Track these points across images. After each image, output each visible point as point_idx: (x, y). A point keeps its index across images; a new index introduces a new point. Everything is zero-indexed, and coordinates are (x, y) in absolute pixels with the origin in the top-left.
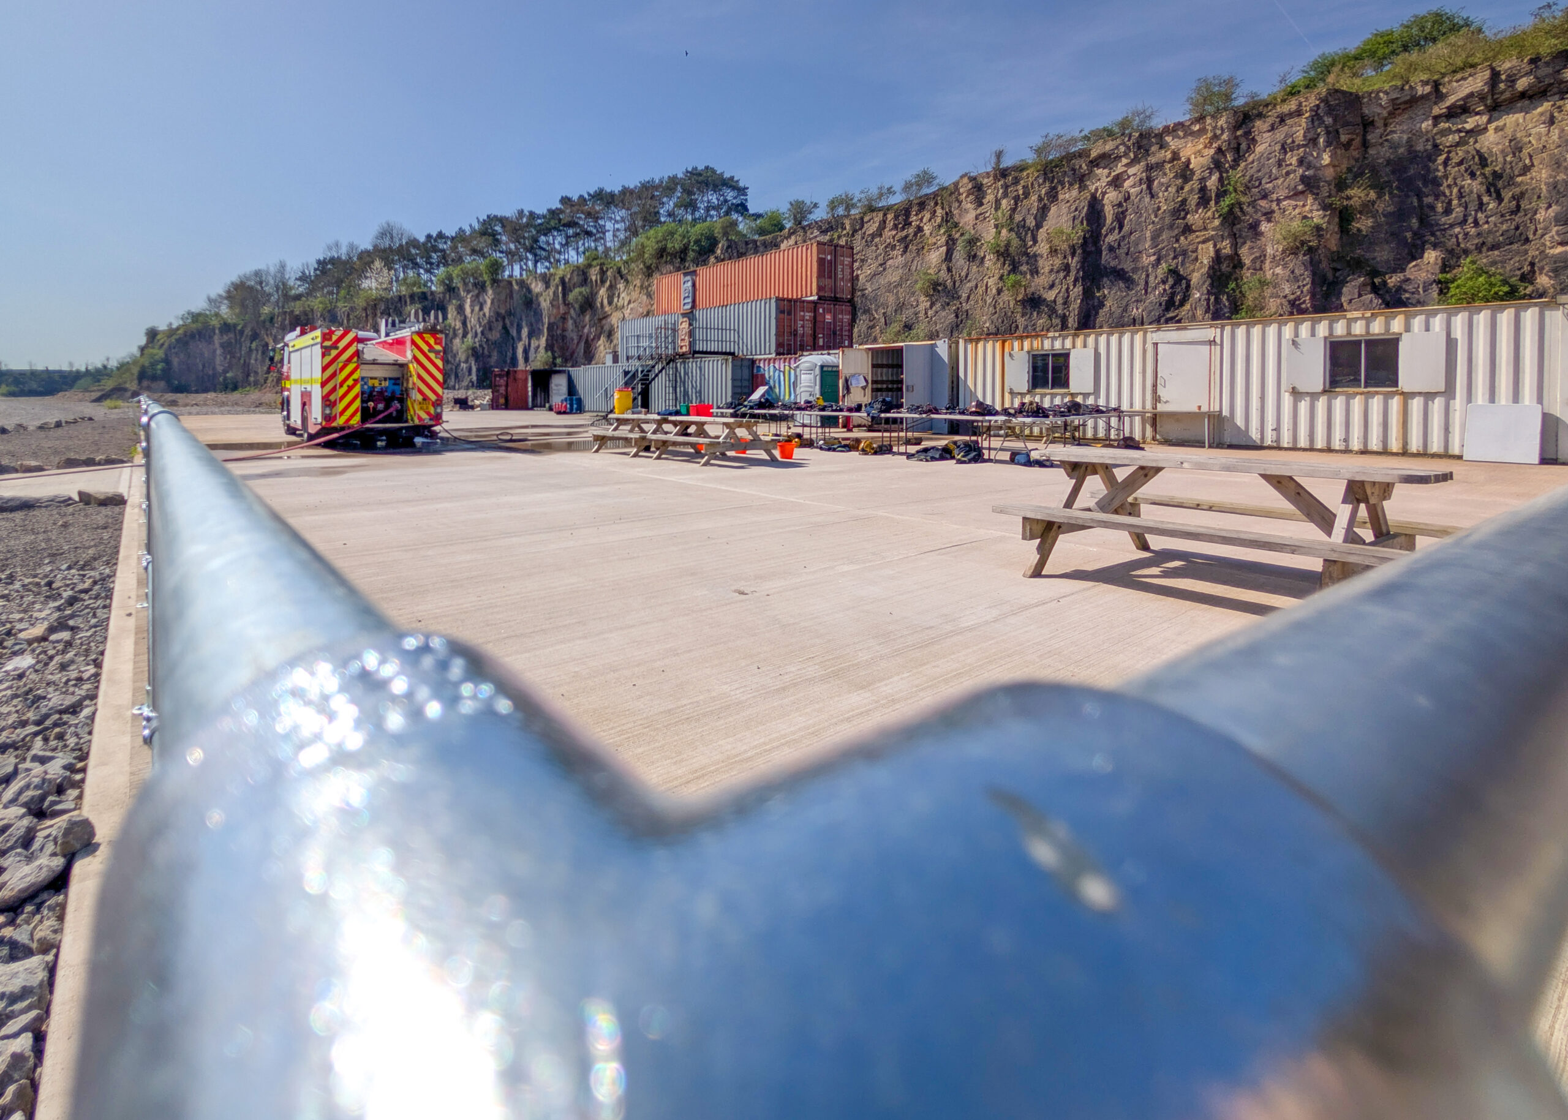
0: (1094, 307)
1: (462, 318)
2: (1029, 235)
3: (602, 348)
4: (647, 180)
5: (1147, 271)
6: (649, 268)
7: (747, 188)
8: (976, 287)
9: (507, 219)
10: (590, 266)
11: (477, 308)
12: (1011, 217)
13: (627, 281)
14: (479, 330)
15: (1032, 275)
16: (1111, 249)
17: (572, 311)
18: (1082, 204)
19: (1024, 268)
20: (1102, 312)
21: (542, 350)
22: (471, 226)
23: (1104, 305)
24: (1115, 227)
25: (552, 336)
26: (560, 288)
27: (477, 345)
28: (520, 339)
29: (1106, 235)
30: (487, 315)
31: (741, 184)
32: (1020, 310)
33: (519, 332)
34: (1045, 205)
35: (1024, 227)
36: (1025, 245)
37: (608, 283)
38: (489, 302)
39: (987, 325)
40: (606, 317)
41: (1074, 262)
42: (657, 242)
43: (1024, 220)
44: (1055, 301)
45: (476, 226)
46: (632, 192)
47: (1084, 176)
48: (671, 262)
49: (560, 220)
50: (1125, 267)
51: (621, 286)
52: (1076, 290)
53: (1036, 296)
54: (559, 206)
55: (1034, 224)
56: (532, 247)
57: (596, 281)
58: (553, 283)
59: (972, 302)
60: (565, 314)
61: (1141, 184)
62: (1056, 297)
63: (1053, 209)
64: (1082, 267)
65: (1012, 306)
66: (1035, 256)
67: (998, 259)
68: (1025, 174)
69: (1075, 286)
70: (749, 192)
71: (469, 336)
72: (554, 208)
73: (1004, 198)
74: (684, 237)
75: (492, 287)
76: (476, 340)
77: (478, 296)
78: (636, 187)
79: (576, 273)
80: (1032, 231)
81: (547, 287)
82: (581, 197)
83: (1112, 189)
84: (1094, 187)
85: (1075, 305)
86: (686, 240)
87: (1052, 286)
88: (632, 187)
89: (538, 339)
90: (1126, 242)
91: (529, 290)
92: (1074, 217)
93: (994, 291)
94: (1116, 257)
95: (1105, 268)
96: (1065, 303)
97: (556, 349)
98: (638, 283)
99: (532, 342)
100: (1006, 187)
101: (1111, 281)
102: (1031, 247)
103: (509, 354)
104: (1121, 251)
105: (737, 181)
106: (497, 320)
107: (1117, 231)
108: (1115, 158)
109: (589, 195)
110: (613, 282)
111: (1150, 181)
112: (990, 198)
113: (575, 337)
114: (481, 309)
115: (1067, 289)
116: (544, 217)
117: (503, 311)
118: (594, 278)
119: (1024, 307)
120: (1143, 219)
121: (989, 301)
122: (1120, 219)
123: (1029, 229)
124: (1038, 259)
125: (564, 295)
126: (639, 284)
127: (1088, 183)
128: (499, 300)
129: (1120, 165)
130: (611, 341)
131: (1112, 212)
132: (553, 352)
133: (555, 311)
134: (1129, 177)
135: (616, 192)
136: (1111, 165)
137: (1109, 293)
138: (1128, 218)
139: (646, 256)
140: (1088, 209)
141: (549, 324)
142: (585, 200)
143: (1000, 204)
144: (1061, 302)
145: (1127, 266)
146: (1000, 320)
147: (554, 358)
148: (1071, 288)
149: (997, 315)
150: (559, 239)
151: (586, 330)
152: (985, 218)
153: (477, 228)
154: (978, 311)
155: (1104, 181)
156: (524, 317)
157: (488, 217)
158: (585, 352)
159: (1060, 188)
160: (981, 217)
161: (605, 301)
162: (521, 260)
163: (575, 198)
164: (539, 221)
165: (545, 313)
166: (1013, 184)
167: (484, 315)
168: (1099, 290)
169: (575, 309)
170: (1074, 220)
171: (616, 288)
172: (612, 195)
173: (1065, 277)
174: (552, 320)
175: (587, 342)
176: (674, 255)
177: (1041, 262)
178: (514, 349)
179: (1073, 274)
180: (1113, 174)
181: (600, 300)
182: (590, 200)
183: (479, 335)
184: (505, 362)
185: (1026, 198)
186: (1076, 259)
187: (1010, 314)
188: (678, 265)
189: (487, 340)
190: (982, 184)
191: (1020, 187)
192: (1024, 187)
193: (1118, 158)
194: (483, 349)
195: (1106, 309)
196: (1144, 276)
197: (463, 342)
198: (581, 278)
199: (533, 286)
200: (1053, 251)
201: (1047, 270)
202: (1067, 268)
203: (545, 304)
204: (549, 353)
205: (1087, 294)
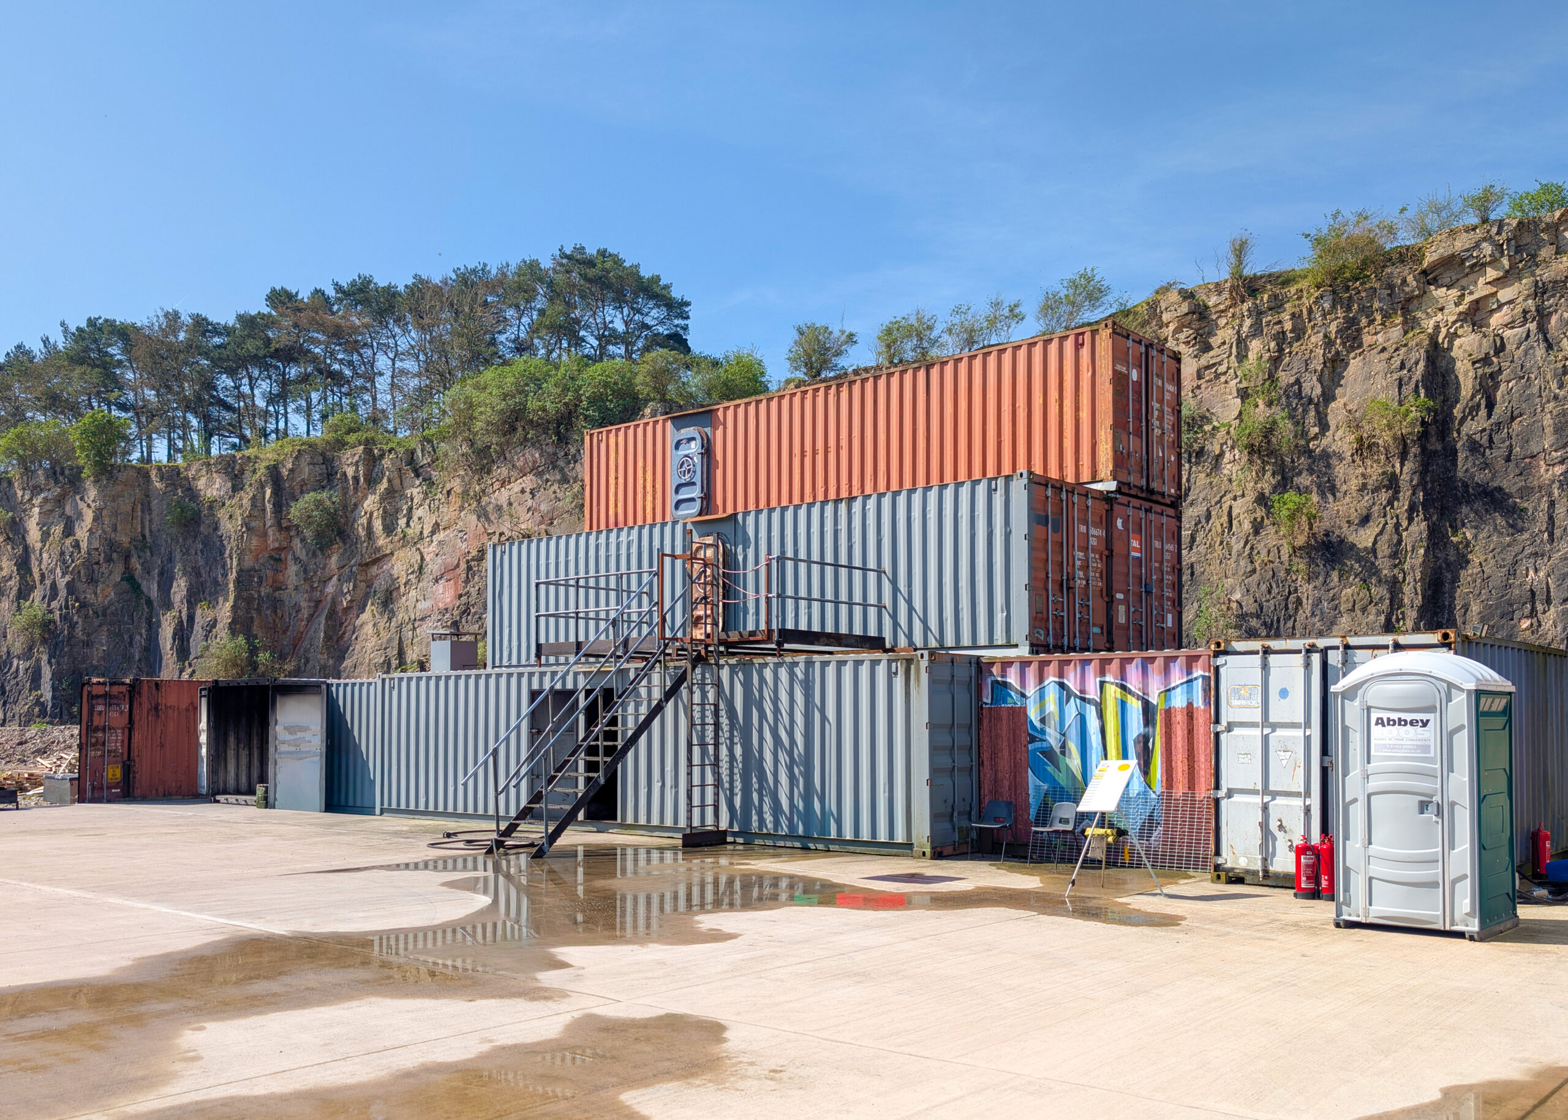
0: (1448, 565)
1: (20, 550)
2: (1312, 413)
3: (369, 629)
4: (470, 266)
5: (1550, 494)
6: (483, 452)
7: (688, 304)
8: (1208, 517)
9: (137, 330)
10: (340, 444)
11: (57, 530)
12: (1272, 377)
13: (430, 482)
14: (62, 583)
15: (1322, 494)
16: (1474, 447)
17: (297, 544)
18: (1414, 356)
19: (1304, 480)
20: (1465, 575)
21: (222, 630)
22: (46, 341)
23: (1468, 562)
24: (1479, 405)
25: (249, 601)
26: (268, 492)
27: (57, 615)
28: (168, 605)
29: (1462, 422)
30: (84, 545)
31: (676, 294)
32: (1302, 566)
33: (166, 585)
34: (1338, 353)
35: (1299, 395)
36: (1304, 434)
37: (384, 485)
38: (89, 516)
39: (1237, 596)
40: (379, 559)
41: (1407, 472)
42: (505, 397)
43: (1298, 382)
44: (1374, 551)
45: (60, 341)
46: (437, 291)
47: (1409, 300)
48: (536, 444)
49: (268, 341)
50: (1505, 484)
51: (415, 491)
52: (1413, 528)
53: (1334, 539)
54: (266, 310)
55: (1318, 390)
56: (199, 399)
57: (356, 479)
58: (250, 480)
59: (1202, 548)
60: (280, 549)
61: (1525, 320)
62: (1375, 542)
63: (1355, 365)
64: (1422, 483)
65: (1285, 557)
66: (1326, 456)
67: (1251, 461)
68: (1293, 290)
69: (1410, 520)
70: (692, 311)
71: (37, 594)
72: (253, 313)
73: (1254, 336)
74: (566, 389)
75: (96, 482)
76: (55, 604)
77: (60, 501)
78: (445, 282)
79: (307, 458)
80: (1317, 405)
81: (237, 488)
82: (318, 292)
83: (1467, 328)
84: (1432, 323)
85: (1415, 560)
86: (570, 396)
87: (1365, 520)
88: (437, 280)
89: (213, 604)
90: (1504, 434)
91: (192, 493)
92: (1400, 380)
93: (1247, 526)
94: (1486, 465)
95: (1466, 486)
96: (1394, 555)
97: (255, 630)
98: (456, 485)
99: (199, 612)
100: (1257, 314)
101: (1476, 512)
102: (1315, 438)
103: (140, 640)
104: (1496, 453)
105: (667, 287)
106: (109, 560)
107: (1483, 412)
108: (1474, 265)
109: (338, 288)
110: (397, 482)
111: (1542, 316)
112: (1224, 334)
113: (304, 604)
114: (68, 531)
115: (1397, 525)
116: (227, 331)
117: (124, 539)
118: (350, 472)
119: (1312, 561)
120: (1535, 390)
121: (1237, 546)
122: (1487, 387)
123: (1310, 401)
124: (1334, 461)
125: (279, 507)
126: (458, 489)
127: (1419, 314)
128: (115, 514)
129: (1481, 281)
130: (392, 614)
131: (1471, 374)
132: (250, 637)
133: (255, 542)
134: (1500, 306)
135: (401, 288)
136: (1464, 282)
137: (1475, 537)
138: (1503, 387)
139: (479, 425)
140: (1426, 366)
141: (240, 572)
142: (327, 299)
143: (1247, 349)
144: (1387, 552)
145: (1509, 482)
146: (1264, 587)
147: (253, 651)
148: (1405, 524)
149: (1256, 577)
150: (264, 386)
151: (330, 589)
152: (1217, 376)
153: (61, 346)
154: (1215, 567)
155: (1451, 313)
156: (178, 556)
157: (91, 322)
158: (328, 638)
159: (1364, 321)
160: (1209, 375)
161: (378, 525)
162: (171, 427)
163: (305, 295)
164: (217, 340)
165: (230, 546)
166: (1270, 309)
167: (77, 545)
168: (1455, 532)
169: (303, 540)
170: (1400, 386)
171: (403, 496)
172: (390, 293)
173: (1390, 503)
174: (248, 562)
175: (332, 614)
176: (542, 426)
177: (1340, 470)
178: (153, 628)
179: (1405, 495)
180: (1468, 299)
181: (364, 520)
182: (339, 301)
183: (63, 593)
184: (129, 658)
185: (1298, 338)
186: (1409, 466)
187: (1282, 574)
188: (550, 449)
189: (84, 605)
190: (1206, 307)
191: (1285, 316)
192: (1293, 315)
193: (1479, 267)
194: (73, 626)
195: (1472, 570)
196: (1544, 505)
197: (19, 609)
198: (320, 469)
199: (201, 484)
200: (1364, 448)
201: (1354, 484)
202: (1392, 483)
203: (230, 525)
204: (241, 640)
205: (1436, 539)
